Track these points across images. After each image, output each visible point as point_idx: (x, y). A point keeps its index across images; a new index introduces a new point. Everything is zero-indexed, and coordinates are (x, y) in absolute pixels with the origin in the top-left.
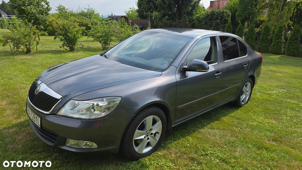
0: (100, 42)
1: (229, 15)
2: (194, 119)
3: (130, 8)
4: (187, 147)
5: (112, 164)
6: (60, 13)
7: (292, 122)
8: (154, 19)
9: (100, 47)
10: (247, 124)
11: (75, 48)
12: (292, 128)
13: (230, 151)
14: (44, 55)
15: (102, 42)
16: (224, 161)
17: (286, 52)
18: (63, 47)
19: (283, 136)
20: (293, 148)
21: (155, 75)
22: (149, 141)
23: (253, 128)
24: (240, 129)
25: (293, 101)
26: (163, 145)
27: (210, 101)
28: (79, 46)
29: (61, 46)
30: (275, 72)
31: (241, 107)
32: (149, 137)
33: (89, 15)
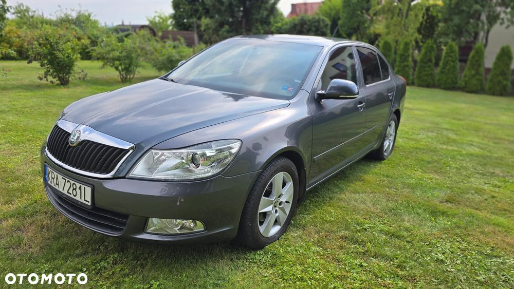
0: (117, 69)
1: (327, 25)
2: (324, 182)
3: (156, 12)
4: (331, 221)
5: (223, 258)
6: (21, 17)
7: (461, 176)
8: (205, 30)
9: (116, 77)
10: (402, 183)
11: (70, 79)
12: (464, 183)
13: (397, 221)
14: (12, 94)
15: (120, 68)
16: (393, 235)
17: (416, 81)
18: (45, 79)
19: (458, 194)
20: (477, 209)
21: (280, 105)
22: (277, 215)
23: (413, 187)
24: (395, 190)
25: (451, 148)
26: (293, 222)
27: (341, 155)
28: (77, 76)
29: (41, 76)
30: (411, 109)
31: (384, 159)
32: (277, 209)
33: (82, 22)
